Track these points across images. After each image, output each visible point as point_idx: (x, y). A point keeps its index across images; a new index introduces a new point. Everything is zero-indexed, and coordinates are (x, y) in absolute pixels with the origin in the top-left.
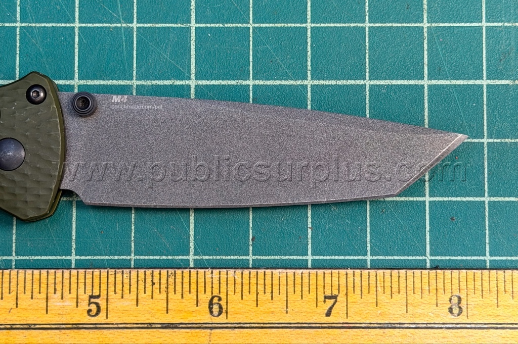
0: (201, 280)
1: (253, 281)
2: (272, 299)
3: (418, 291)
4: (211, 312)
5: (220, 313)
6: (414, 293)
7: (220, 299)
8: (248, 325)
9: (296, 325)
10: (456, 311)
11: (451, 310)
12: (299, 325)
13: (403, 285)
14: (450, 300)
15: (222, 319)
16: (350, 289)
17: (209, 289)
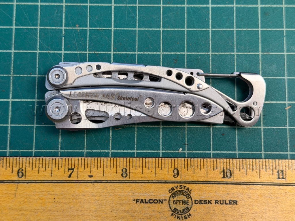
0: (15, 162)
1: (37, 162)
2: (45, 170)
3: (109, 166)
4: (18, 176)
5: (22, 176)
6: (107, 168)
7: (22, 170)
8: (34, 182)
9: (55, 181)
10: (124, 175)
11: (122, 175)
12: (57, 181)
13: (102, 164)
14: (122, 170)
15: (23, 179)
16: (80, 166)
17: (18, 166)
